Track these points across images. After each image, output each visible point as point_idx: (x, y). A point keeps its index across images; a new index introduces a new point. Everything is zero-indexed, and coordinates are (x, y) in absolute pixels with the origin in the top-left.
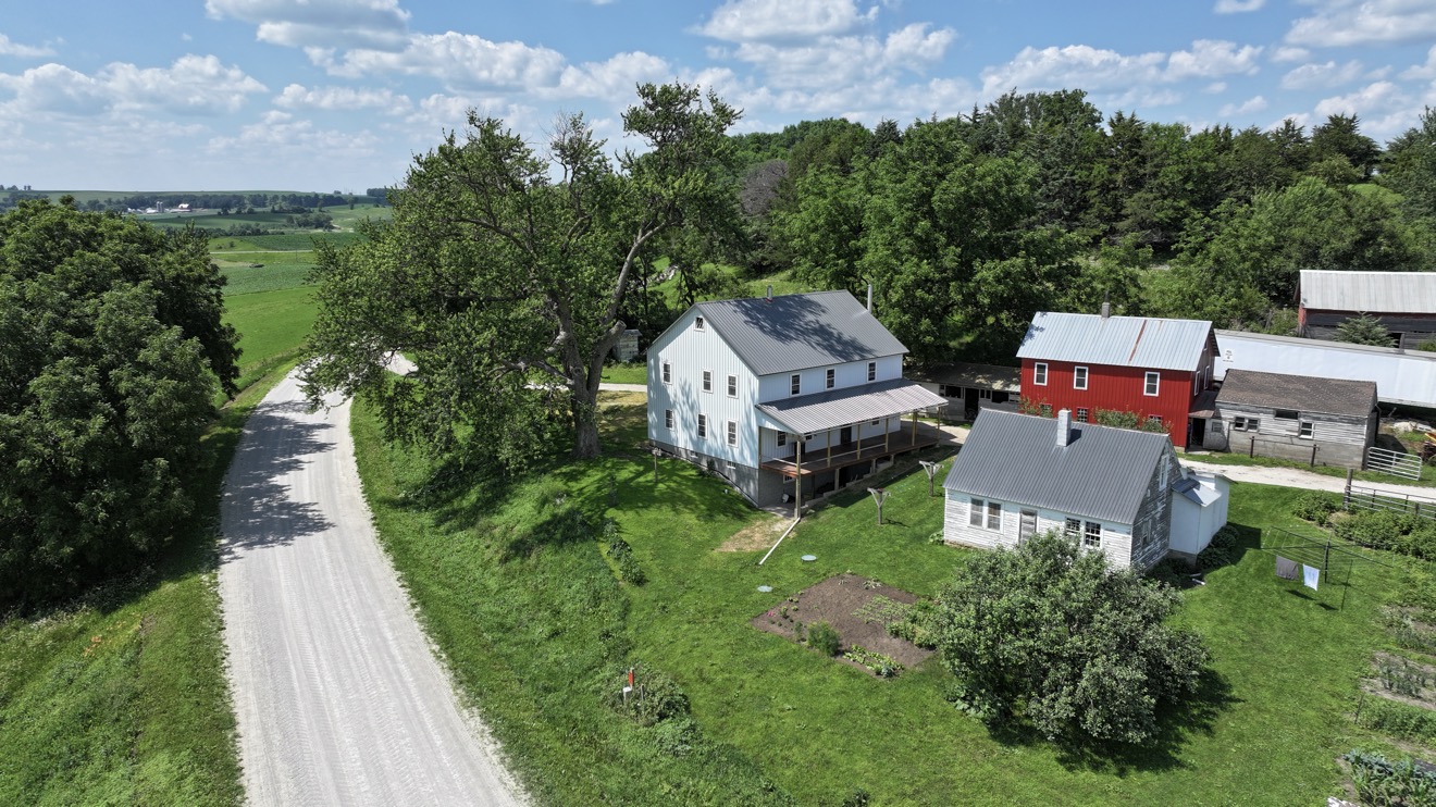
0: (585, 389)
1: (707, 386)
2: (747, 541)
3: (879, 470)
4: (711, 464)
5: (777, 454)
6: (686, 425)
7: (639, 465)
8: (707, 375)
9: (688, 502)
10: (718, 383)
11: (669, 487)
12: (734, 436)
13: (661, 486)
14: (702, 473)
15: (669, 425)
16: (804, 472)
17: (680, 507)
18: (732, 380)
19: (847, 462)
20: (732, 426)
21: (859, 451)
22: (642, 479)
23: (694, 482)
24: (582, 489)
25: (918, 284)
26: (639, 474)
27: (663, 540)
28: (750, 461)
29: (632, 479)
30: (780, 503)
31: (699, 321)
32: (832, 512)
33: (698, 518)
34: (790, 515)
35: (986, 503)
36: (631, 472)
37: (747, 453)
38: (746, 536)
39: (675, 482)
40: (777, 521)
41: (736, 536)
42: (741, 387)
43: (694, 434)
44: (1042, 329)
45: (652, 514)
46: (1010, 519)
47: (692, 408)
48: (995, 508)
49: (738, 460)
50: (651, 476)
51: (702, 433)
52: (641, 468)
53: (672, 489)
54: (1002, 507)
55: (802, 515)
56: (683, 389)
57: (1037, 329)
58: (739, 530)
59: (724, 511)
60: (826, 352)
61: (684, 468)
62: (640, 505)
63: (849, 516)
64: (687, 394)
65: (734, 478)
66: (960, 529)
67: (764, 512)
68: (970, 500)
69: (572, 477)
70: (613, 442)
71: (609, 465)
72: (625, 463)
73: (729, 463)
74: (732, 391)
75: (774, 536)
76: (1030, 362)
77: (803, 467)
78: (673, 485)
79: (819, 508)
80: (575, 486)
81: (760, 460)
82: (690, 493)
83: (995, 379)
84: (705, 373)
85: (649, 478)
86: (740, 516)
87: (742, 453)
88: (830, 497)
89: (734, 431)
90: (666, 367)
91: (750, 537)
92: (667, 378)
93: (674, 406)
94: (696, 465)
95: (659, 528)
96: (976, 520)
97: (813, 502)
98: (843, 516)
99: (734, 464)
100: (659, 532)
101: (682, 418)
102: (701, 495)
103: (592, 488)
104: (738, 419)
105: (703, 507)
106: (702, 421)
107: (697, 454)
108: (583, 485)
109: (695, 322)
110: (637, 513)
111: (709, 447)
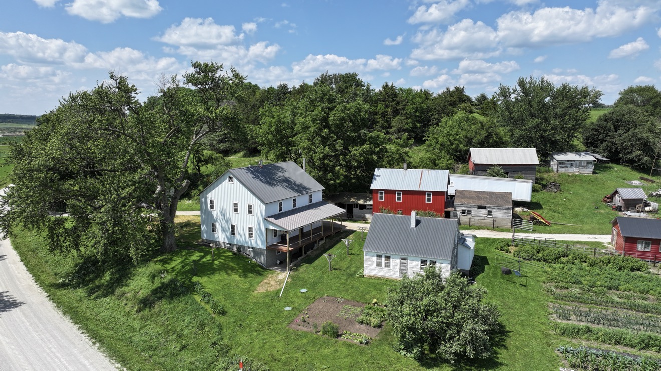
0: (169, 216)
1: (236, 210)
2: (269, 286)
3: (320, 245)
4: (239, 249)
5: (275, 241)
6: (224, 230)
7: (201, 253)
8: (236, 205)
9: (232, 269)
10: (243, 209)
11: (220, 263)
12: (252, 234)
13: (216, 262)
14: (235, 254)
15: (214, 231)
16: (291, 249)
17: (230, 272)
18: (250, 207)
19: (307, 242)
20: (251, 229)
21: (312, 237)
22: (204, 260)
23: (232, 259)
24: (173, 268)
25: (325, 158)
26: (202, 258)
27: (227, 290)
28: (261, 246)
29: (200, 260)
30: (276, 265)
31: (231, 179)
32: (304, 268)
33: (240, 276)
34: (284, 270)
35: (383, 256)
36: (197, 257)
37: (259, 242)
38: (266, 283)
39: (222, 259)
40: (279, 274)
41: (262, 283)
42: (256, 210)
43: (229, 234)
44: (379, 176)
45: (217, 277)
46: (395, 262)
47: (227, 222)
48: (388, 258)
49: (254, 246)
50: (209, 258)
51: (233, 234)
52: (202, 254)
53: (222, 263)
54: (391, 257)
55: (291, 270)
56: (221, 213)
57: (377, 176)
58: (262, 281)
59: (252, 272)
60: (291, 191)
61: (224, 252)
62: (209, 273)
63: (314, 268)
64: (224, 215)
65: (252, 255)
66: (371, 270)
67: (271, 271)
68: (376, 256)
69: (164, 262)
70: (180, 242)
71: (184, 254)
72: (192, 252)
73: (249, 248)
74: (250, 212)
75: (281, 282)
76: (376, 191)
77: (290, 247)
78: (222, 261)
79: (298, 266)
80: (169, 267)
81: (267, 245)
82: (231, 264)
83: (359, 199)
84: (234, 204)
85: (209, 259)
86: (260, 274)
87: (256, 242)
88: (301, 260)
89: (252, 231)
90: (212, 202)
91: (269, 284)
92: (212, 207)
93: (217, 221)
94: (230, 250)
95: (223, 284)
96: (379, 265)
97: (294, 263)
98: (311, 269)
99: (252, 248)
100: (223, 286)
101: (222, 227)
102: (238, 265)
103: (179, 267)
104: (254, 226)
105: (241, 271)
106: (233, 227)
107: (230, 245)
108: (173, 266)
109: (228, 179)
110: (209, 277)
111: (237, 241)
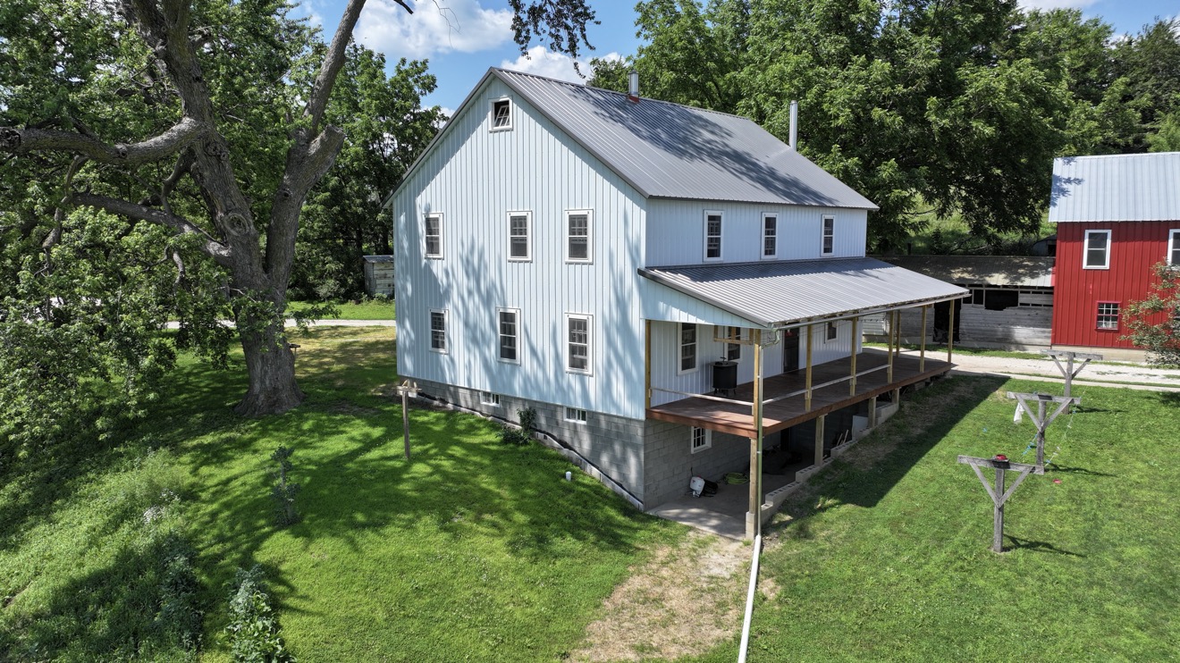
1: (519, 248)
4: (528, 418)
5: (692, 385)
6: (474, 340)
7: (374, 425)
8: (518, 224)
9: (482, 504)
10: (549, 238)
11: (437, 469)
12: (583, 351)
13: (420, 469)
14: (510, 438)
15: (437, 342)
16: (768, 422)
17: (462, 520)
18: (578, 224)
20: (578, 329)
22: (375, 454)
23: (495, 457)
24: (229, 481)
26: (370, 444)
28: (631, 407)
29: (353, 455)
30: (687, 498)
31: (501, 110)
32: (837, 519)
33: (514, 547)
34: (732, 527)
36: (352, 439)
37: (619, 388)
38: (646, 599)
39: (451, 457)
40: (704, 544)
41: (619, 596)
42: (602, 239)
43: (492, 351)
44: (1078, 181)
45: (389, 543)
47: (487, 301)
49: (597, 404)
50: (396, 446)
51: (508, 350)
52: (377, 432)
53: (446, 475)
55: (766, 528)
56: (467, 263)
58: (620, 580)
59: (575, 530)
61: (471, 429)
62: (360, 517)
64: (474, 272)
65: (585, 444)
67: (666, 522)
69: (215, 455)
71: (306, 426)
72: (345, 421)
73: (571, 412)
74: (578, 249)
77: (767, 411)
78: (447, 464)
79: (802, 510)
80: (214, 474)
81: (648, 401)
82: (486, 482)
84: (513, 219)
85: (392, 452)
86: (614, 540)
87: (607, 388)
89: (583, 338)
90: (431, 225)
91: (658, 601)
92: (433, 246)
93: (445, 296)
94: (497, 421)
95: (405, 585)
97: (782, 493)
99: (583, 415)
100: (402, 601)
101: (466, 324)
102: (516, 486)
103: (252, 479)
104: (596, 312)
105: (520, 518)
106: (508, 321)
107: (497, 398)
108: (235, 471)
109: (490, 114)
110: (351, 541)
111: (526, 379)
